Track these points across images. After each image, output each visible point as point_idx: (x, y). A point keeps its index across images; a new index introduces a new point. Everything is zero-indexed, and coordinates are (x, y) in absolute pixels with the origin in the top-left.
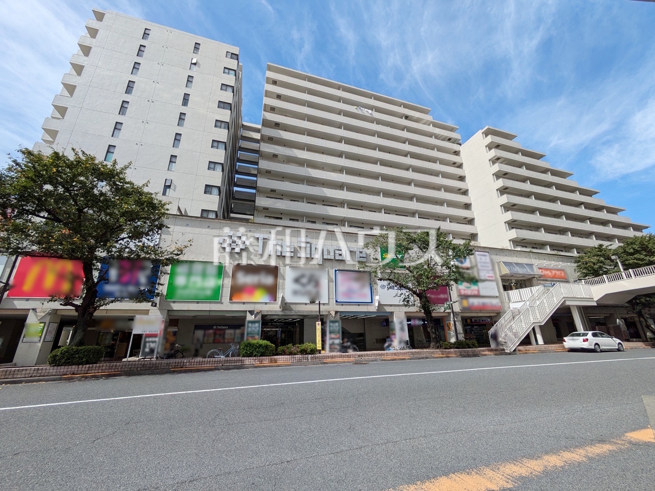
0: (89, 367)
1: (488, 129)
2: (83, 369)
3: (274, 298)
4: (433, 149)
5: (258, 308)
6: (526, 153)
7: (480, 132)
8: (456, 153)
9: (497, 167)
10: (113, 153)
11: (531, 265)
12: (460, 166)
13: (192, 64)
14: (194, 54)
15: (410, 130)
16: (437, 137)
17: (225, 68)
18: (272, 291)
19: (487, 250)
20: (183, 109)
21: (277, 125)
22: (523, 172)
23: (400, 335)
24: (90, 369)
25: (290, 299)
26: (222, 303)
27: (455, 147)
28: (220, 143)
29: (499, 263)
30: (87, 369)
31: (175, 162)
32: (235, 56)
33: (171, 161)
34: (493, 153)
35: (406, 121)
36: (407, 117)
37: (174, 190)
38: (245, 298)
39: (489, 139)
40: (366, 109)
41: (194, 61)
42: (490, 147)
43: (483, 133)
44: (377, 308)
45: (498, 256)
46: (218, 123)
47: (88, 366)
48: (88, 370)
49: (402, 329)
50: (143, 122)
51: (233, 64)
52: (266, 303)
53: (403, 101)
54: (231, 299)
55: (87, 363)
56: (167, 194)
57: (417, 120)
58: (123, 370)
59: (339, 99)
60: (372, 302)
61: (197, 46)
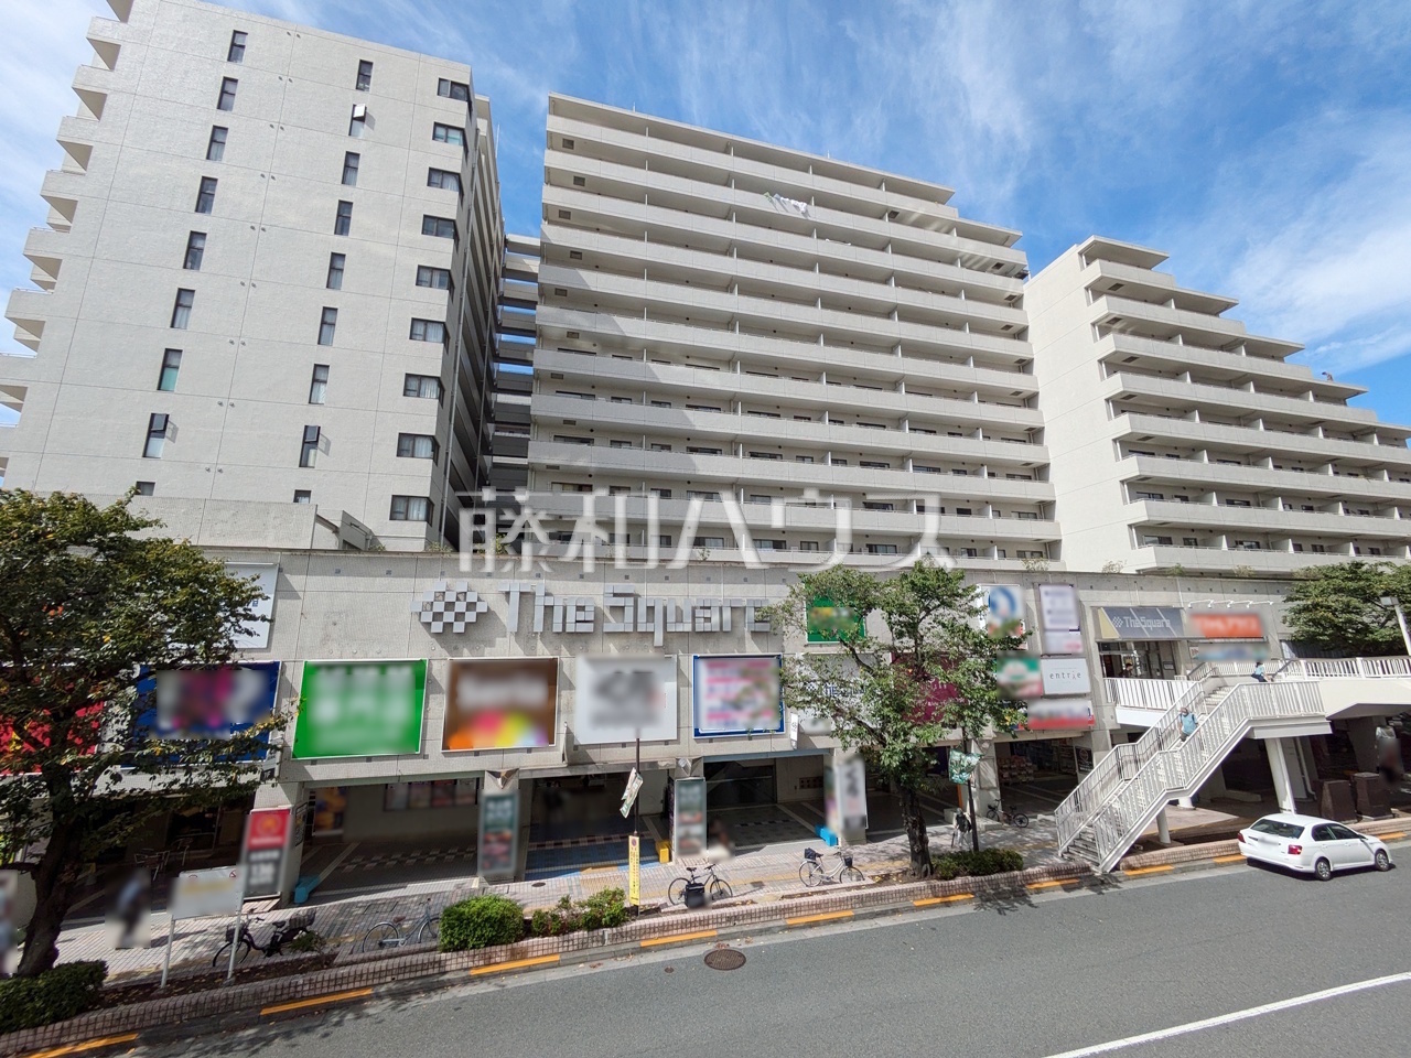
0: (62, 1028)
1: (1095, 242)
2: (48, 1035)
3: (550, 738)
4: (956, 295)
5: (512, 761)
6: (1187, 303)
7: (1075, 249)
8: (1014, 301)
9: (1109, 344)
10: (177, 368)
11: (1173, 613)
12: (1020, 334)
13: (353, 119)
14: (359, 92)
15: (902, 249)
16: (969, 263)
17: (436, 125)
18: (544, 721)
19: (1069, 579)
20: (339, 244)
21: (576, 257)
22: (1177, 352)
23: (847, 803)
24: (65, 1032)
25: (585, 736)
26: (425, 757)
27: (1011, 286)
28: (429, 325)
29: (1095, 609)
30: (56, 1034)
31: (325, 382)
32: (460, 91)
33: (315, 380)
34: (1103, 307)
35: (892, 224)
36: (894, 215)
37: (326, 452)
38: (480, 742)
39: (1096, 270)
40: (793, 202)
41: (359, 112)
42: (1097, 290)
43: (1080, 254)
44: (794, 744)
45: (1095, 592)
46: (425, 276)
47: (58, 1025)
48: (60, 1036)
49: (852, 790)
50: (243, 284)
51: (455, 112)
52: (529, 750)
53: (887, 175)
54: (445, 747)
55: (55, 1019)
56: (311, 463)
57: (922, 223)
58: (145, 1024)
59: (726, 179)
60: (781, 729)
61: (365, 68)
